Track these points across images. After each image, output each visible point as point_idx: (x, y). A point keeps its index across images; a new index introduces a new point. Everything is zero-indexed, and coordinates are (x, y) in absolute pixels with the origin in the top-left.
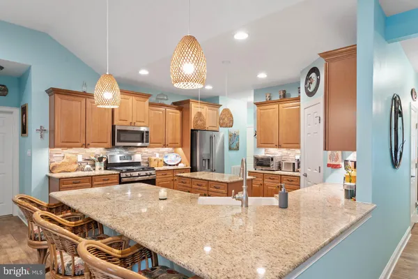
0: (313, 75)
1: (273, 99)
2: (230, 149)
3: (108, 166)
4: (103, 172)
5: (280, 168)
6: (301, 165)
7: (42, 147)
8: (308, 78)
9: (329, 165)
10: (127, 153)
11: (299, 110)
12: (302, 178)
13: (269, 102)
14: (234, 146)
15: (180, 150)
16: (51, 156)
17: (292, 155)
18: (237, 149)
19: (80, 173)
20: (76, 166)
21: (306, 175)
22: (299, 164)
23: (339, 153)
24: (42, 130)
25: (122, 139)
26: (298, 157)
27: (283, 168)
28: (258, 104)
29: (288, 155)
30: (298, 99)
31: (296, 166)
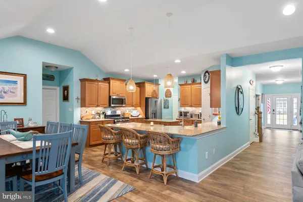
0: (207, 74)
1: (188, 83)
2: (164, 108)
3: (106, 116)
4: (104, 119)
5: (192, 117)
6: (202, 115)
7: (78, 107)
8: (205, 75)
9: (213, 114)
10: (113, 110)
11: (201, 88)
12: (203, 121)
13: (186, 84)
14: (166, 106)
15: (139, 108)
16: (81, 112)
17: (197, 110)
18: (168, 108)
19: (93, 120)
20: (92, 117)
21: (204, 120)
22: (201, 115)
23: (218, 109)
24: (78, 99)
25: (114, 103)
26: (200, 111)
27: (193, 117)
28: (180, 85)
29: (195, 110)
30: (200, 83)
31: (199, 116)
